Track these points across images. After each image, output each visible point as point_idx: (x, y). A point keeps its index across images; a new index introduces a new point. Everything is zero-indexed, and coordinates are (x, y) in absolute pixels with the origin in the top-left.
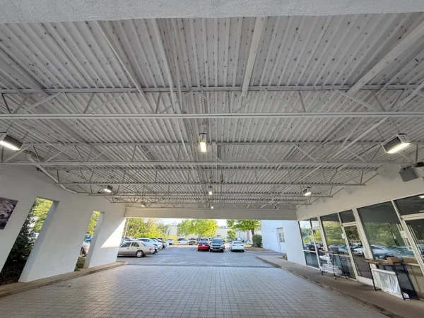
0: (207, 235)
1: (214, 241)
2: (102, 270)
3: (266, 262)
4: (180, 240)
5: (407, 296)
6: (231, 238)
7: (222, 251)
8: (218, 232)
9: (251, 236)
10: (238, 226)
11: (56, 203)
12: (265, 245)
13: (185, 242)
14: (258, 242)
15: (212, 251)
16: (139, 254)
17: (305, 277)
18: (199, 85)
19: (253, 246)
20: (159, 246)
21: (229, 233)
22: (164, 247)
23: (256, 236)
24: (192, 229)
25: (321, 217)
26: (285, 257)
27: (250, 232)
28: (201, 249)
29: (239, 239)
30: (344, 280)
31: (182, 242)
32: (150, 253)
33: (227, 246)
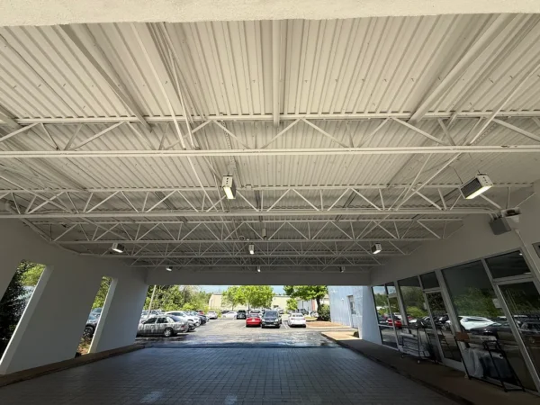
4: (225, 312)
7: (277, 326)
9: (316, 306)
10: (299, 294)
15: (264, 327)
16: (168, 333)
18: (217, 114)
19: (319, 318)
20: (195, 322)
21: (289, 302)
23: (323, 306)
25: (398, 281)
27: (315, 301)
28: (249, 325)
31: (227, 315)
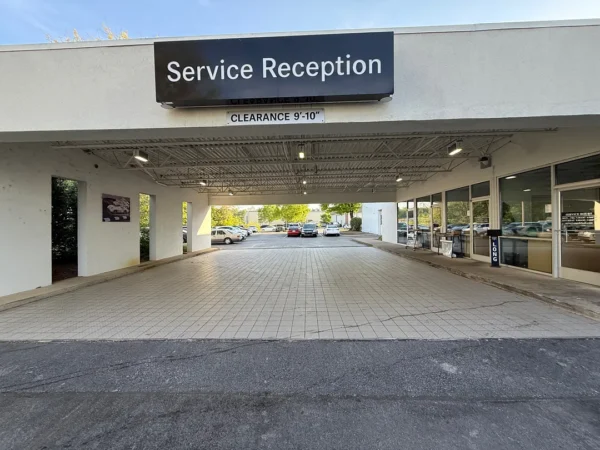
0: (295, 220)
1: (306, 226)
2: (204, 253)
3: (359, 242)
4: (263, 227)
5: (455, 256)
6: (325, 221)
7: (315, 235)
8: (309, 216)
9: (350, 219)
10: (333, 209)
11: (153, 197)
12: (365, 228)
13: (271, 229)
14: (357, 225)
15: (303, 236)
16: (228, 241)
17: (390, 251)
19: (351, 229)
20: (245, 233)
21: (323, 217)
22: (249, 234)
23: (356, 219)
24: (277, 214)
26: (380, 238)
27: (349, 215)
28: (290, 235)
29: (335, 223)
30: (422, 251)
31: (266, 229)
32: (238, 240)
33: (320, 231)
